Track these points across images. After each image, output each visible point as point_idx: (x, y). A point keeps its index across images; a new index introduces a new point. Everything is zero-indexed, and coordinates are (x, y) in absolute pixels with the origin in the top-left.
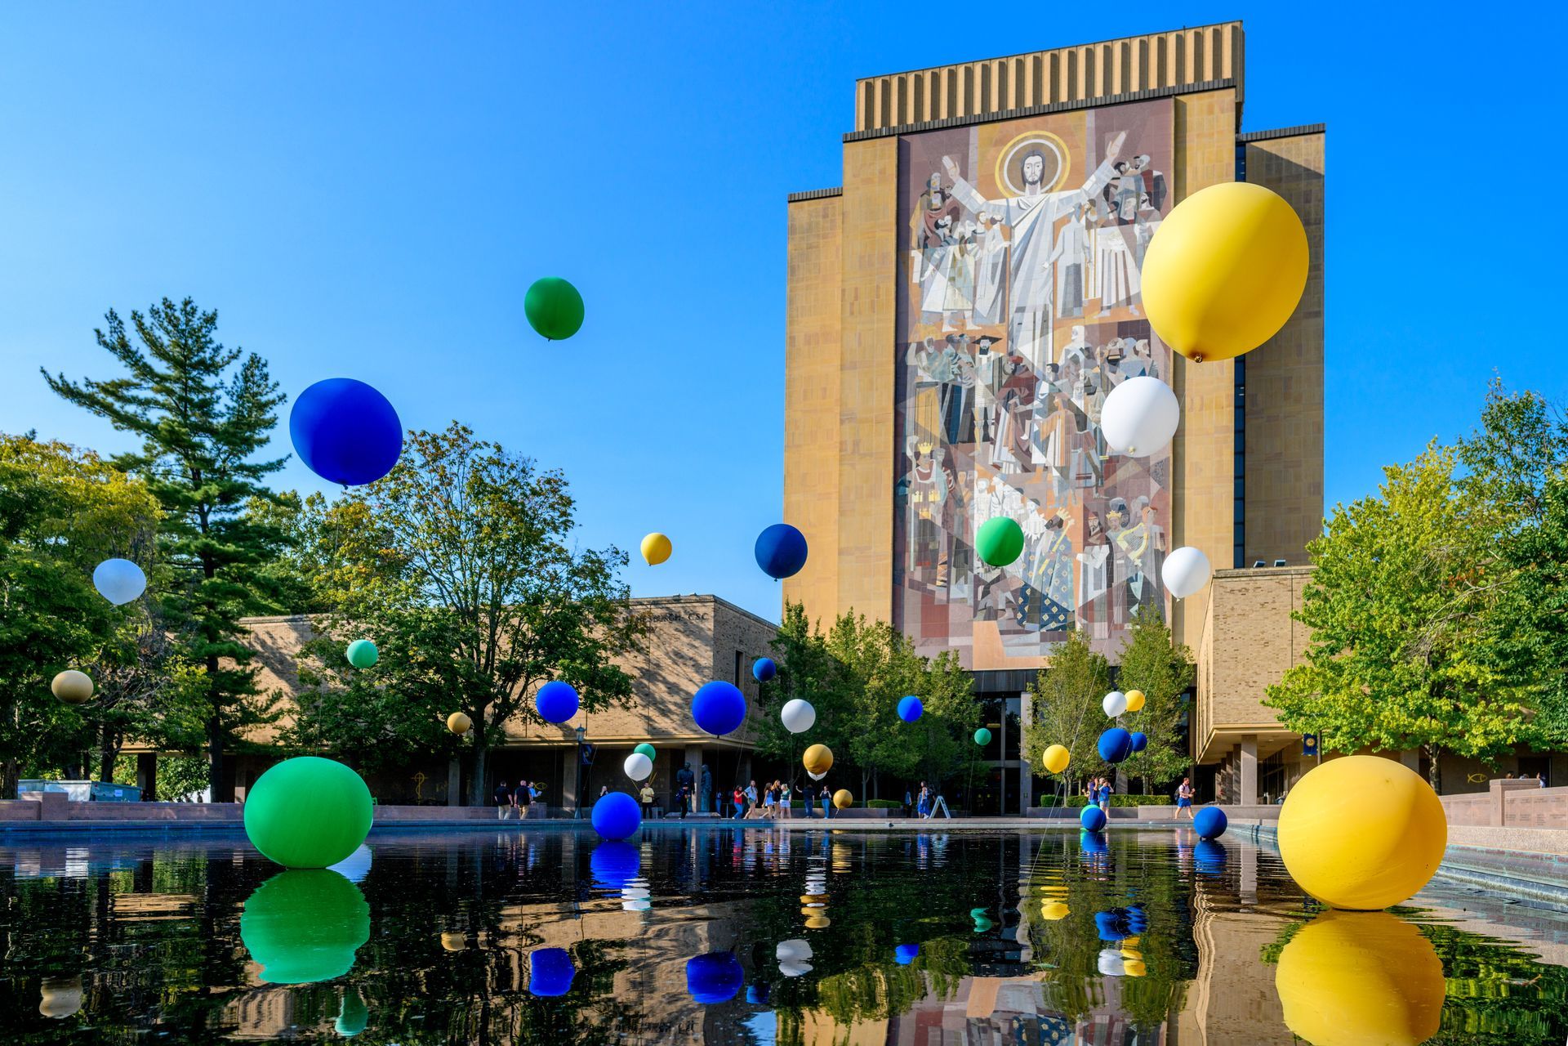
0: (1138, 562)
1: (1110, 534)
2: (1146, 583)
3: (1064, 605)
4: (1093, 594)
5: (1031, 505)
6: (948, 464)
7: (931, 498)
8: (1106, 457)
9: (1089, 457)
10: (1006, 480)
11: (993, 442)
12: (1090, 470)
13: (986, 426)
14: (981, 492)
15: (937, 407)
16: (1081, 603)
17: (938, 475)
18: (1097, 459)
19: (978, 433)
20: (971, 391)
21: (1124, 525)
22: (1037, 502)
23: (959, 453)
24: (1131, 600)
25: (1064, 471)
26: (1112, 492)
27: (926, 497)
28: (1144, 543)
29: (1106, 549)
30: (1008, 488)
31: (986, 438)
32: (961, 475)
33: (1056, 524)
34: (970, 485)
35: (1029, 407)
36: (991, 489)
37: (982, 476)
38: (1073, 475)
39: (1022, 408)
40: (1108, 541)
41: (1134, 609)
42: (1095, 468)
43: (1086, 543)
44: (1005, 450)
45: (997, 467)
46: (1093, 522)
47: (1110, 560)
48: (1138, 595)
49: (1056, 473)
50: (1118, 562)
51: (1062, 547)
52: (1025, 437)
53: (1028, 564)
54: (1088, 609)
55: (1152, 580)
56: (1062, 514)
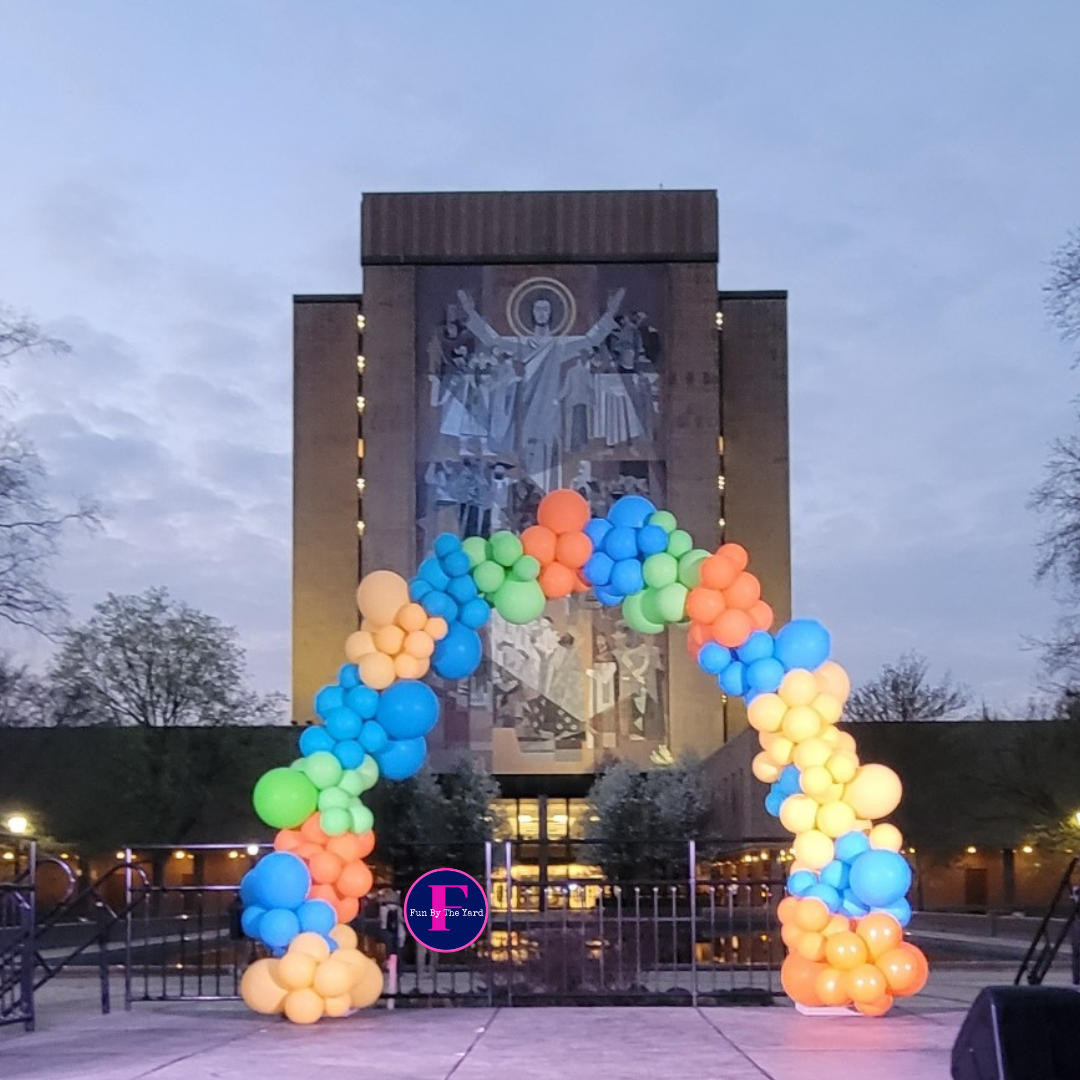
0: (641, 680)
1: (615, 652)
2: (649, 699)
3: (576, 715)
4: (602, 707)
16: (591, 715)
20: (488, 513)
21: (628, 645)
24: (636, 714)
28: (647, 662)
29: (612, 667)
33: (567, 641)
38: (582, 597)
40: (614, 660)
41: (639, 722)
43: (596, 661)
46: (601, 641)
47: (617, 674)
48: (642, 711)
50: (623, 678)
51: (574, 663)
53: (543, 677)
54: (597, 720)
55: (654, 696)
56: (573, 632)
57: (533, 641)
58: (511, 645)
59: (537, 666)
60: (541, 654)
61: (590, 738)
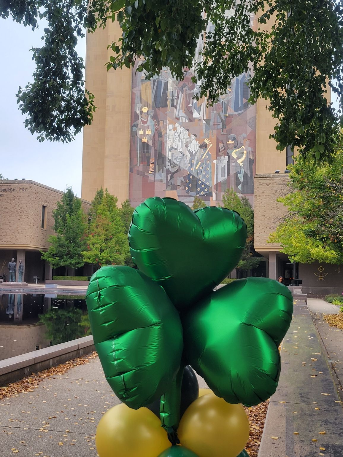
0: (241, 164)
1: (228, 151)
2: (245, 174)
3: (207, 184)
4: (221, 179)
5: (193, 137)
6: (155, 117)
7: (147, 133)
8: (227, 115)
9: (219, 115)
10: (182, 125)
11: (176, 107)
12: (220, 121)
13: (173, 100)
14: (170, 130)
15: (150, 91)
16: (215, 184)
17: (151, 122)
18: (223, 116)
19: (169, 103)
20: (166, 83)
21: (235, 147)
22: (195, 135)
23: (160, 113)
24: (238, 182)
25: (208, 121)
26: (230, 132)
27: (145, 132)
28: (245, 156)
29: (227, 158)
30: (182, 129)
31: (173, 105)
32: (161, 122)
33: (203, 146)
34: (165, 127)
35: (192, 91)
36: (175, 129)
37: (170, 123)
38: (212, 123)
39: (189, 92)
40: (228, 155)
41: (240, 187)
42: (222, 120)
43: (218, 155)
44: (181, 111)
45: (178, 119)
46: (221, 145)
47: (229, 163)
48: (242, 180)
49: (204, 122)
50: (232, 164)
51: (207, 157)
52: (190, 105)
53: (191, 165)
54: (218, 185)
55: (248, 172)
56: (207, 141)
57: (187, 146)
58: (176, 149)
59: (188, 159)
60: (191, 153)
61: (214, 195)
